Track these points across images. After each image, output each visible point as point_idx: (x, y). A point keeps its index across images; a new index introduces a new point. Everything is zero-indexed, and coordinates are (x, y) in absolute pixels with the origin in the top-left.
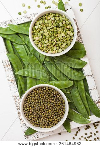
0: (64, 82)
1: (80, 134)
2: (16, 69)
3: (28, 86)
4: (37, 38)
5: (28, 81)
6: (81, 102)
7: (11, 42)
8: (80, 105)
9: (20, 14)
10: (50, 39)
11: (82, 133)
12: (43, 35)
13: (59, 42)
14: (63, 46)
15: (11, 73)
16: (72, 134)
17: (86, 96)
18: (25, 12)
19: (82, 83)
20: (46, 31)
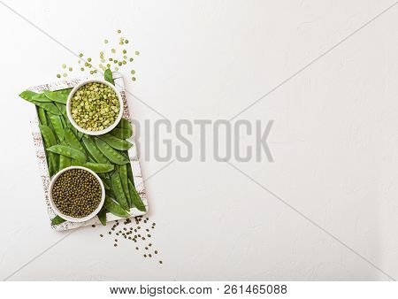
0: (104, 165)
1: (117, 229)
2: (48, 144)
3: (61, 165)
4: (75, 111)
5: (61, 160)
6: (121, 191)
7: (46, 112)
8: (120, 194)
9: (59, 76)
10: (91, 114)
11: (121, 227)
12: (82, 108)
13: (101, 119)
14: (105, 123)
15: (42, 148)
16: (108, 228)
17: (129, 184)
18: (65, 75)
19: (125, 168)
20: (87, 103)
